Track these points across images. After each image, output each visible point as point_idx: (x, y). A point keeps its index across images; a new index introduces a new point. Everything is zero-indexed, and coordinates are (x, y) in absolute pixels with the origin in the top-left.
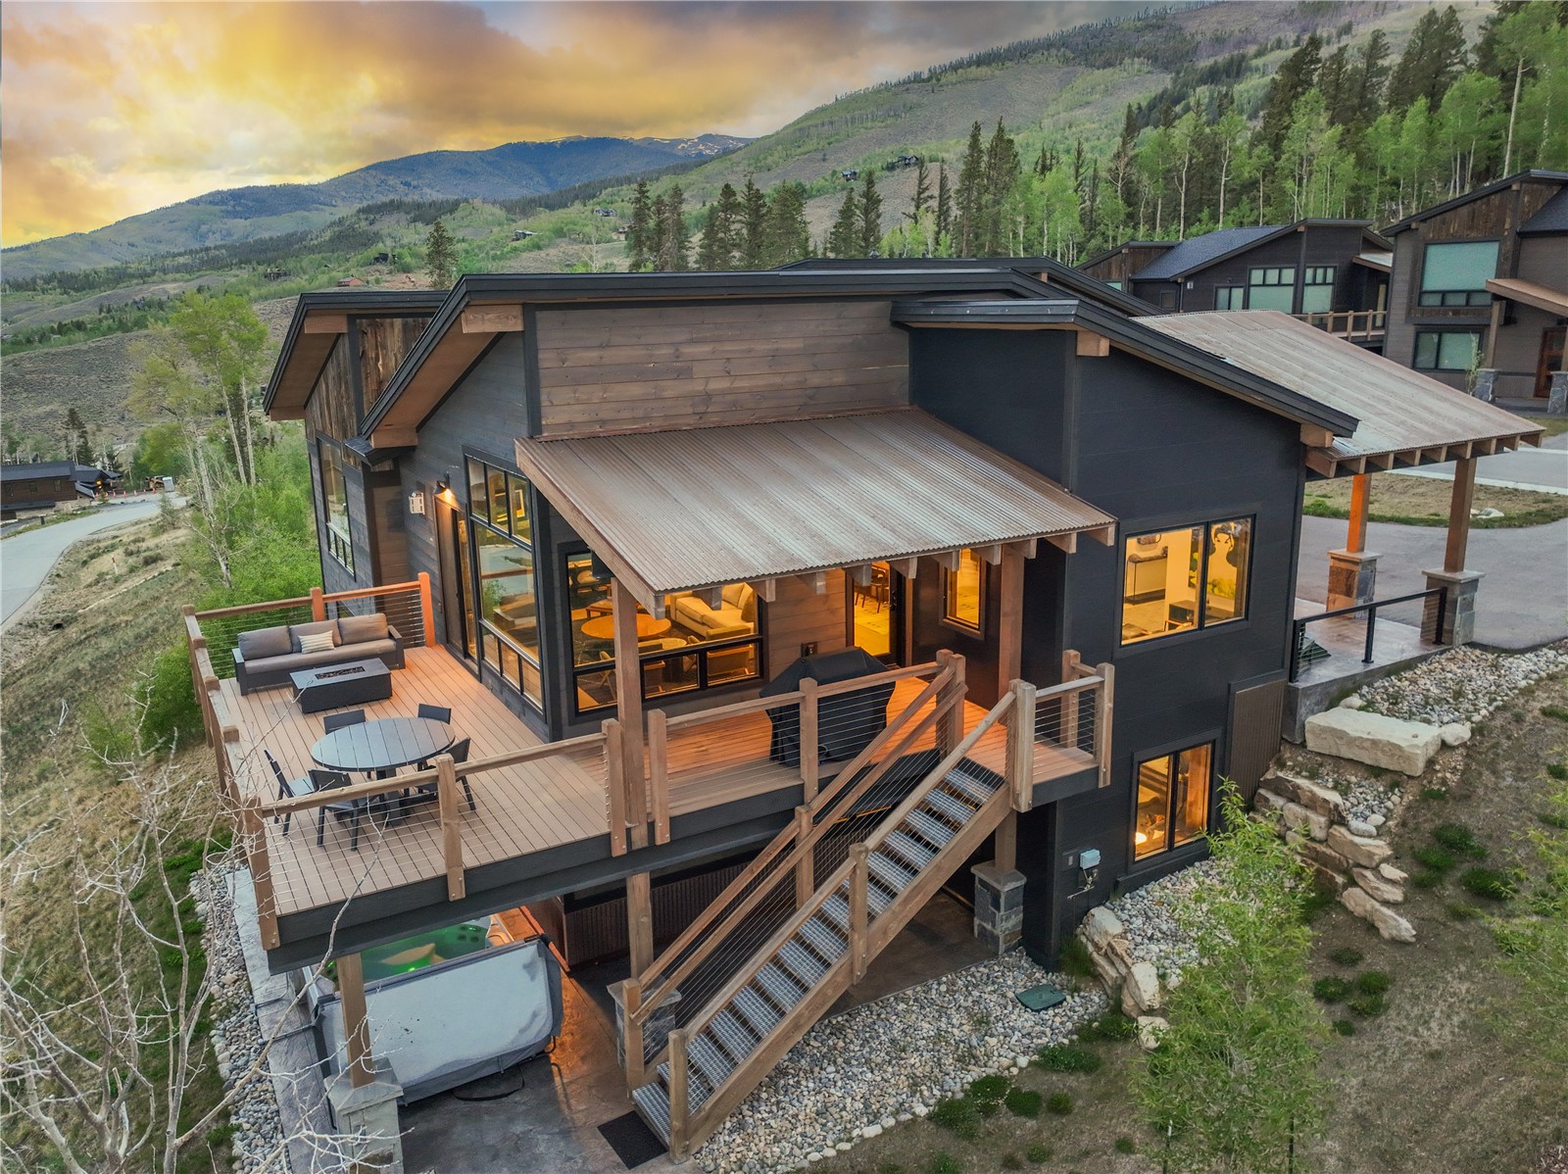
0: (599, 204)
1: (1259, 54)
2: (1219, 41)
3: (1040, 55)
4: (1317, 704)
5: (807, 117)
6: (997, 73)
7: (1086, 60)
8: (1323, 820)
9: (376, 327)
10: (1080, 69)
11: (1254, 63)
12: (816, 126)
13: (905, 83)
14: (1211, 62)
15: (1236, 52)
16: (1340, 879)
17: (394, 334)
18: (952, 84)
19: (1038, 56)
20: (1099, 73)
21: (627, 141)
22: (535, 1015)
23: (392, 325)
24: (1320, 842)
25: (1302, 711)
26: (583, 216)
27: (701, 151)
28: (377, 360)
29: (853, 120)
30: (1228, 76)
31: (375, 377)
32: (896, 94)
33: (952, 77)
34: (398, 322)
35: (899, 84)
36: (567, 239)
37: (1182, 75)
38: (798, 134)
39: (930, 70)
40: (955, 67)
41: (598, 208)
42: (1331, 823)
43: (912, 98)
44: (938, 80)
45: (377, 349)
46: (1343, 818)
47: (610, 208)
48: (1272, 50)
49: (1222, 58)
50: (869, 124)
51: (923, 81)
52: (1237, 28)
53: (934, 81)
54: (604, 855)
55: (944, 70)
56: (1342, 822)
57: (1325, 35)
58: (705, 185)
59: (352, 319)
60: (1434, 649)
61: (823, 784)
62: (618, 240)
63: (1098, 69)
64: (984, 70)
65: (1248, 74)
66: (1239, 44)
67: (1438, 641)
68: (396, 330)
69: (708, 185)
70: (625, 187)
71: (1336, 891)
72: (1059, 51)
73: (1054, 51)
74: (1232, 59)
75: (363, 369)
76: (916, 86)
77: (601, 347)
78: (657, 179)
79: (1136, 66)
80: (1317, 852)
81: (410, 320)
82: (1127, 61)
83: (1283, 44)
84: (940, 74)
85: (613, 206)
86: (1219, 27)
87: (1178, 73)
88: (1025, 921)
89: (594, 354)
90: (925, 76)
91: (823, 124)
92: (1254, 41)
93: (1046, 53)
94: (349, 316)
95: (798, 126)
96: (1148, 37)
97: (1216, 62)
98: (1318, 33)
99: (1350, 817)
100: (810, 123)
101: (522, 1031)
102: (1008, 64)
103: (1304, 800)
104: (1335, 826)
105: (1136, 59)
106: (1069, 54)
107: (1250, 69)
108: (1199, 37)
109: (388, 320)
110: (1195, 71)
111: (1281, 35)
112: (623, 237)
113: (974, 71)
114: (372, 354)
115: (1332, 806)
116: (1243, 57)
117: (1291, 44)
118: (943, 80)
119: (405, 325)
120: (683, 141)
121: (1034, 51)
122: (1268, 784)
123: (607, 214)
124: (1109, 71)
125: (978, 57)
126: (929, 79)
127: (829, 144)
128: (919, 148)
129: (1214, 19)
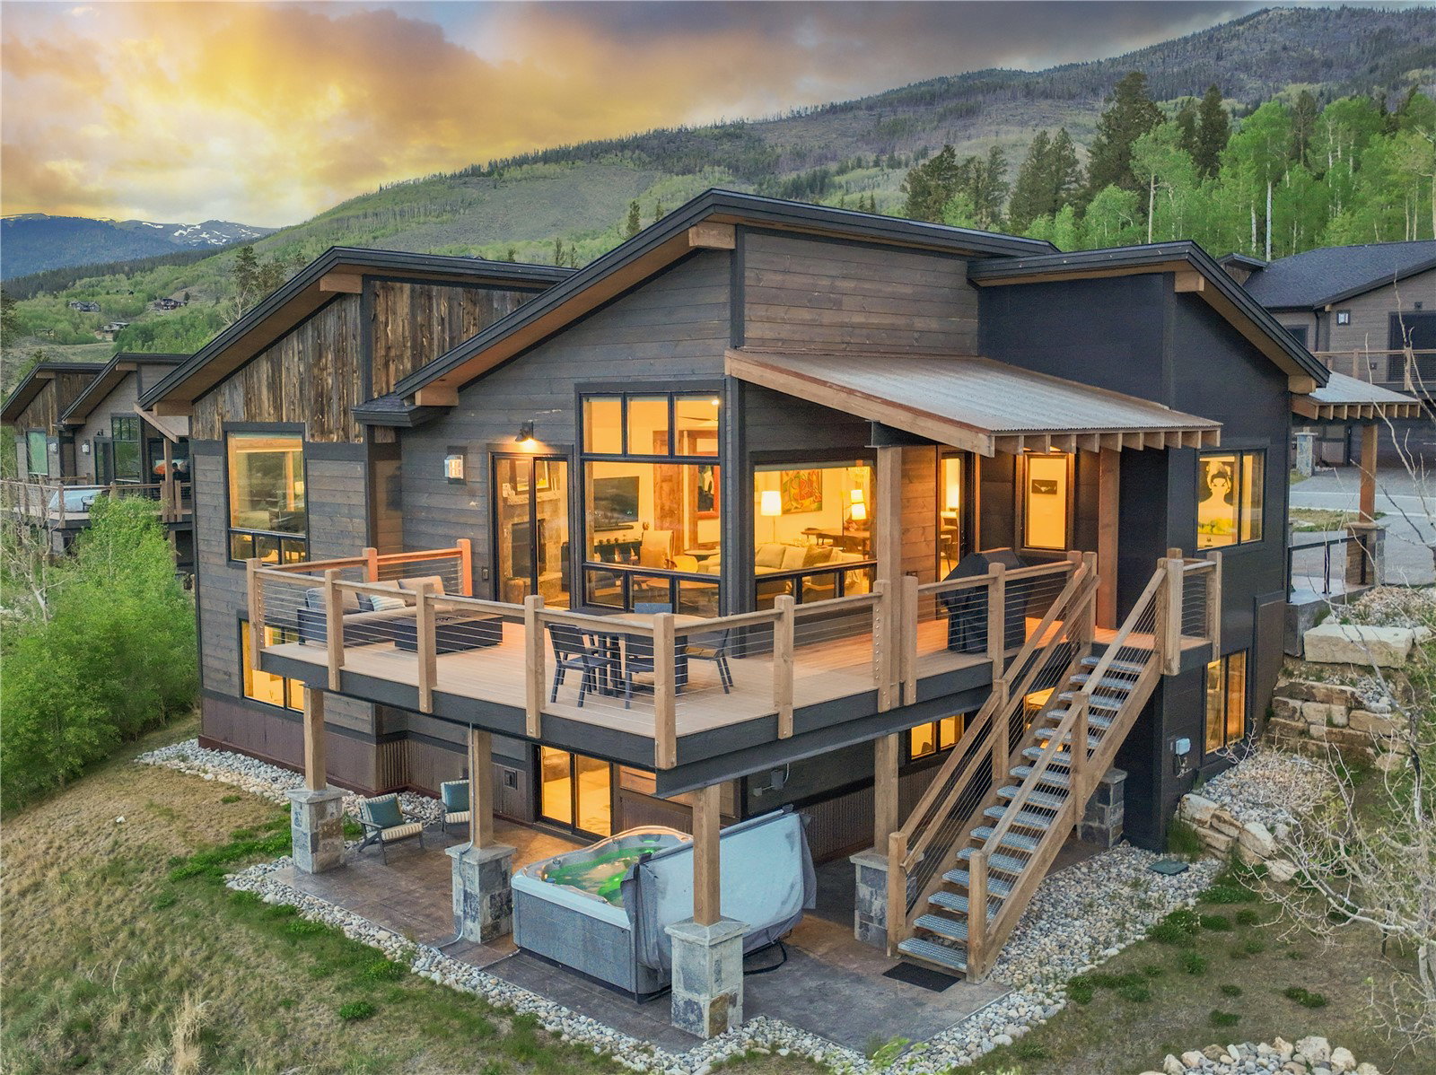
0: (75, 296)
1: (841, 172)
2: (799, 156)
3: (613, 156)
4: (1308, 621)
5: (345, 206)
6: (568, 171)
7: (664, 165)
8: (1343, 708)
9: (387, 290)
10: (659, 174)
11: (837, 179)
12: (358, 217)
13: (461, 176)
14: (794, 175)
15: (817, 168)
16: (1370, 751)
17: (403, 299)
18: (516, 180)
19: (611, 158)
20: (678, 179)
21: (107, 223)
22: (792, 887)
23: (401, 289)
24: (1343, 727)
25: (1300, 626)
26: (54, 309)
27: (204, 241)
28: (387, 325)
29: (402, 214)
30: (812, 192)
31: (383, 342)
32: (451, 187)
33: (515, 173)
34: (407, 287)
35: (453, 177)
36: (33, 338)
37: (764, 187)
38: (335, 225)
39: (490, 164)
40: (520, 162)
41: (74, 301)
42: (1350, 710)
43: (472, 192)
44: (501, 175)
45: (387, 314)
46: (1361, 703)
47: (92, 301)
48: (853, 168)
49: (804, 173)
50: (422, 219)
51: (483, 175)
52: (817, 144)
53: (496, 176)
54: (872, 711)
55: (507, 164)
56: (1359, 706)
57: (903, 158)
58: (218, 278)
59: (367, 279)
60: (1362, 588)
61: (1008, 662)
62: (103, 340)
63: (677, 175)
64: (551, 168)
65: (832, 190)
66: (822, 159)
67: (1363, 582)
68: (405, 296)
69: (223, 280)
70: (107, 278)
71: (1370, 760)
72: (634, 153)
73: (628, 153)
74: (815, 174)
75: (374, 334)
76: (475, 180)
77: (785, 272)
78: (151, 270)
79: (717, 175)
80: (1343, 735)
81: (418, 287)
82: (707, 168)
83: (864, 163)
84: (503, 168)
85: (96, 299)
86: (799, 141)
87: (761, 185)
88: (1126, 817)
89: (779, 277)
90: (485, 169)
91: (365, 216)
92: (834, 158)
93: (619, 154)
94: (364, 276)
95: (333, 217)
96: (727, 146)
97: (799, 177)
98: (896, 154)
99: (1365, 702)
100: (351, 213)
101: (784, 903)
102: (579, 163)
103: (1320, 696)
104: (1353, 711)
105: (716, 168)
106: (644, 156)
107: (833, 186)
108: (779, 150)
109: (398, 285)
110: (778, 184)
111: (859, 153)
112: (110, 337)
113: (540, 168)
114: (382, 318)
115: (1349, 695)
116: (825, 174)
117: (871, 164)
118: (507, 175)
119: (413, 291)
120: (181, 227)
121: (606, 152)
122: (1282, 691)
123: (87, 308)
124: (689, 177)
125: (545, 153)
126: (490, 174)
127: (375, 238)
128: (483, 248)
129: (794, 132)
